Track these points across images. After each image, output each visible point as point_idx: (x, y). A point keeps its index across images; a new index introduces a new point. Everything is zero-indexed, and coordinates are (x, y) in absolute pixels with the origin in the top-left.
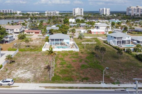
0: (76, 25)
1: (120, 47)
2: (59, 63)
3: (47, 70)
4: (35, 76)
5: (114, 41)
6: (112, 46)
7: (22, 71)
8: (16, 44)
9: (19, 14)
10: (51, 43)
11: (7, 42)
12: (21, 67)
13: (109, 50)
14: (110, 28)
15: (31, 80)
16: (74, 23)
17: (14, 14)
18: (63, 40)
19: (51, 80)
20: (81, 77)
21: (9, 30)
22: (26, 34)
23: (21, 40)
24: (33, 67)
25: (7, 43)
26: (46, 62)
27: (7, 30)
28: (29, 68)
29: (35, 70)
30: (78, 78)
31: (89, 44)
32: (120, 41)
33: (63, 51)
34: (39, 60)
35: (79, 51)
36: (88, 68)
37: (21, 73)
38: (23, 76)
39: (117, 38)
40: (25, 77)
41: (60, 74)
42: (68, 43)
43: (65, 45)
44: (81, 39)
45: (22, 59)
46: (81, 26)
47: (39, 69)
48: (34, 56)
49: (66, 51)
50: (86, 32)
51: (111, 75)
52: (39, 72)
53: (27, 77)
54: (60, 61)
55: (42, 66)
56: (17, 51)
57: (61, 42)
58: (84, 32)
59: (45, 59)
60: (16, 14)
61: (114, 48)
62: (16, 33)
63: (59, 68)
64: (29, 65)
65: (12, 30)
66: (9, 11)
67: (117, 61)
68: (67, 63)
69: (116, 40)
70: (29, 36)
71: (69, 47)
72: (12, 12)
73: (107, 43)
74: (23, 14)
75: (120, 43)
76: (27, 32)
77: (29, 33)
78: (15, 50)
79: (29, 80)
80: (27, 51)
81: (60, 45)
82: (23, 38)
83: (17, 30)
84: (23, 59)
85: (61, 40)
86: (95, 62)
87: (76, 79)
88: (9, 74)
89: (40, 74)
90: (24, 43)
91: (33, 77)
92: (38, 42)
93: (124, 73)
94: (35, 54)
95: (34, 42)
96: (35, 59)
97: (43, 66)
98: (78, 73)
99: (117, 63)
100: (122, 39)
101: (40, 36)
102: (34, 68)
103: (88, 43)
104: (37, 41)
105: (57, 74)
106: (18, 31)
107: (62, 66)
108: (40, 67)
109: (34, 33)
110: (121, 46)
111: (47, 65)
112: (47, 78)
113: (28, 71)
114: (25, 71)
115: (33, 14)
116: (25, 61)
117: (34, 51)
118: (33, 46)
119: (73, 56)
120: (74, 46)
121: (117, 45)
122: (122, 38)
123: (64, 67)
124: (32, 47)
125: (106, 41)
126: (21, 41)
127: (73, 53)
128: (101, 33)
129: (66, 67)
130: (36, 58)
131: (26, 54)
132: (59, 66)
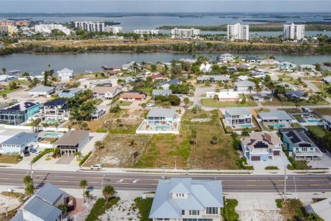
6: (224, 126)
10: (150, 122)
11: (95, 117)
19: (134, 165)
21: (98, 95)
22: (121, 102)
24: (121, 153)
27: (95, 93)
35: (178, 134)
37: (109, 159)
42: (171, 122)
44: (195, 113)
45: (112, 144)
47: (126, 156)
48: (125, 141)
53: (114, 163)
54: (150, 147)
55: (130, 153)
63: (146, 154)
64: (118, 151)
65: (102, 94)
68: (156, 149)
73: (222, 122)
75: (237, 122)
80: (119, 133)
82: (116, 112)
83: (108, 94)
89: (126, 160)
91: (118, 163)
94: (127, 138)
96: (125, 145)
106: (111, 96)
113: (116, 157)
114: (113, 157)
118: (127, 126)
119: (168, 140)
121: (232, 124)
124: (125, 127)
127: (171, 137)
128: (233, 100)
131: (117, 138)
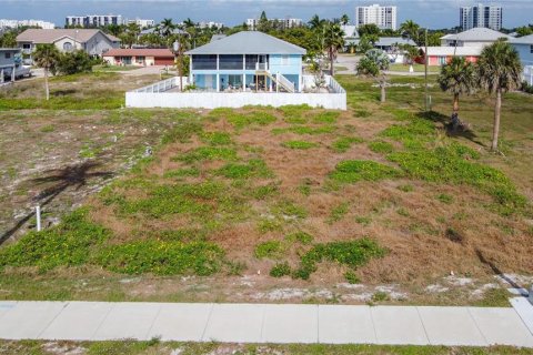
0: (358, 42)
2: (175, 155)
10: (198, 77)
18: (262, 59)
27: (28, 46)
31: (408, 87)
33: (247, 107)
34: (58, 139)
36: (388, 181)
46: (378, 47)
49: (269, 107)
50: (401, 61)
54: (194, 145)
55: (37, 168)
57: (252, 72)
63: (153, 177)
77: (128, 58)
83: (67, 45)
86: (440, 151)
103: (406, 85)
107: (186, 167)
119: (299, 125)
127: (310, 115)
132: (164, 167)
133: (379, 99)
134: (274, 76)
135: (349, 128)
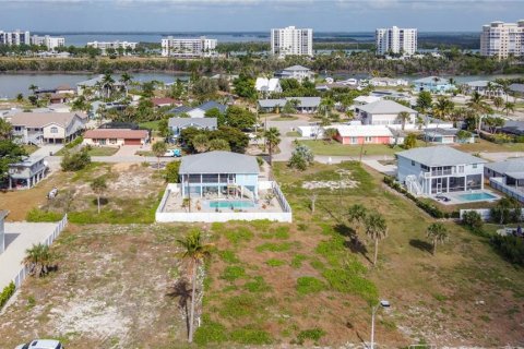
0: (282, 103)
1: (441, 201)
2: (217, 274)
3: (175, 302)
4: (133, 327)
5: (421, 181)
6: (412, 198)
7: (88, 307)
8: (55, 191)
9: (56, 49)
10: (188, 188)
11: (22, 182)
12: (82, 288)
13: (403, 217)
14: (413, 118)
15: (121, 343)
16: (274, 96)
17: (34, 48)
18: (232, 176)
19: (191, 340)
20: (296, 328)
21: (26, 132)
22: (89, 148)
23: (75, 174)
24: (125, 289)
25: (19, 188)
26: (173, 267)
27: (18, 128)
28: (112, 294)
29: (132, 300)
30: (285, 334)
31: (328, 189)
32: (445, 180)
33: (231, 222)
34: (147, 260)
35: (290, 221)
36: (323, 292)
37: (85, 313)
38: (92, 325)
39: (434, 169)
40: (100, 329)
41: (222, 316)
42: (251, 188)
43: (240, 194)
44: (301, 167)
45: (83, 255)
46: (300, 109)
47: (147, 298)
48: (127, 245)
49: (245, 222)
50: (320, 135)
51: (402, 318)
52: (150, 309)
53: (107, 330)
54: (222, 265)
55: (159, 286)
56: (64, 223)
57: (224, 184)
58: (313, 135)
59: (167, 255)
60: (44, 48)
61: (422, 208)
62: (51, 140)
63: (218, 292)
64: (112, 281)
65: (37, 130)
66: (14, 36)
67: (425, 261)
68: (248, 271)
69: (430, 176)
70: (100, 154)
71: (256, 202)
72: (27, 42)
73: (396, 187)
74: (72, 50)
75: (445, 185)
76: (94, 140)
77: (103, 140)
78: (55, 219)
79: (114, 342)
80: (101, 222)
81: (220, 198)
82: (80, 167)
83: (54, 130)
84: (88, 258)
85: (224, 176)
86: (347, 268)
87: (278, 337)
88: (43, 319)
89: (151, 316)
90: (83, 188)
91: (126, 329)
92: (137, 180)
93: (447, 308)
94: (131, 236)
95: (123, 181)
96: (133, 258)
97: (162, 285)
98: (286, 313)
99: (425, 269)
100: (450, 173)
101: (146, 154)
102: (129, 292)
103: (327, 185)
104: (135, 179)
105: (213, 317)
106: (61, 134)
107: (229, 284)
108: (151, 289)
109: (120, 142)
110: (447, 200)
111: (175, 281)
112: (178, 333)
113: (108, 305)
114: (96, 305)
115: (110, 51)
116: (93, 267)
117: (127, 222)
118: (121, 202)
119: (269, 241)
120: (274, 200)
121: (433, 192)
122: (449, 167)
123: (236, 288)
124: (115, 207)
125: (394, 178)
126: (74, 180)
127: (272, 230)
128: (377, 141)
129: (245, 287)
130: (135, 251)
131: (96, 235)
132: (218, 285)
133: (310, 207)
134: (240, 187)
135: (298, 243)
